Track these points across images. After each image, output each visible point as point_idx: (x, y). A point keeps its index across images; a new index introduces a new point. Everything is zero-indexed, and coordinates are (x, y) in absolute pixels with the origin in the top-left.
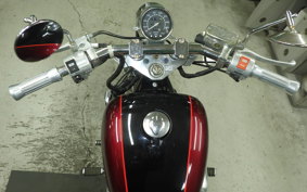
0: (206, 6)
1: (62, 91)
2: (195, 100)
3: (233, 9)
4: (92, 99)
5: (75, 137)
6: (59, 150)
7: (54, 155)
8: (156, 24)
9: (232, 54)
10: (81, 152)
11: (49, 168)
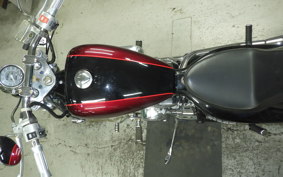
0: (11, 46)
1: (82, 167)
2: (71, 53)
3: (14, 23)
4: (89, 141)
5: (118, 152)
6: (128, 164)
7: (132, 168)
8: (11, 76)
9: (38, 27)
10: (130, 147)
11: (141, 171)
